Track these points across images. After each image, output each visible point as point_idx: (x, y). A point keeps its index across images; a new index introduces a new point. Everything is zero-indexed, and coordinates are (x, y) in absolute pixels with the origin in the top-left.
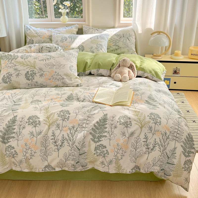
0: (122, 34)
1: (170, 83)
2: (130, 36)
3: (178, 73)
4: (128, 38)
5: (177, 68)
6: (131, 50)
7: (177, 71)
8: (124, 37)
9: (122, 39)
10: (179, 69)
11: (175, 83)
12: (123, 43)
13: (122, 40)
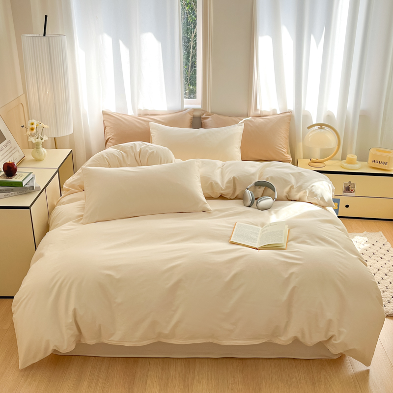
1: (338, 206)
3: (352, 190)
5: (350, 182)
7: (351, 188)
10: (354, 185)
11: (347, 206)
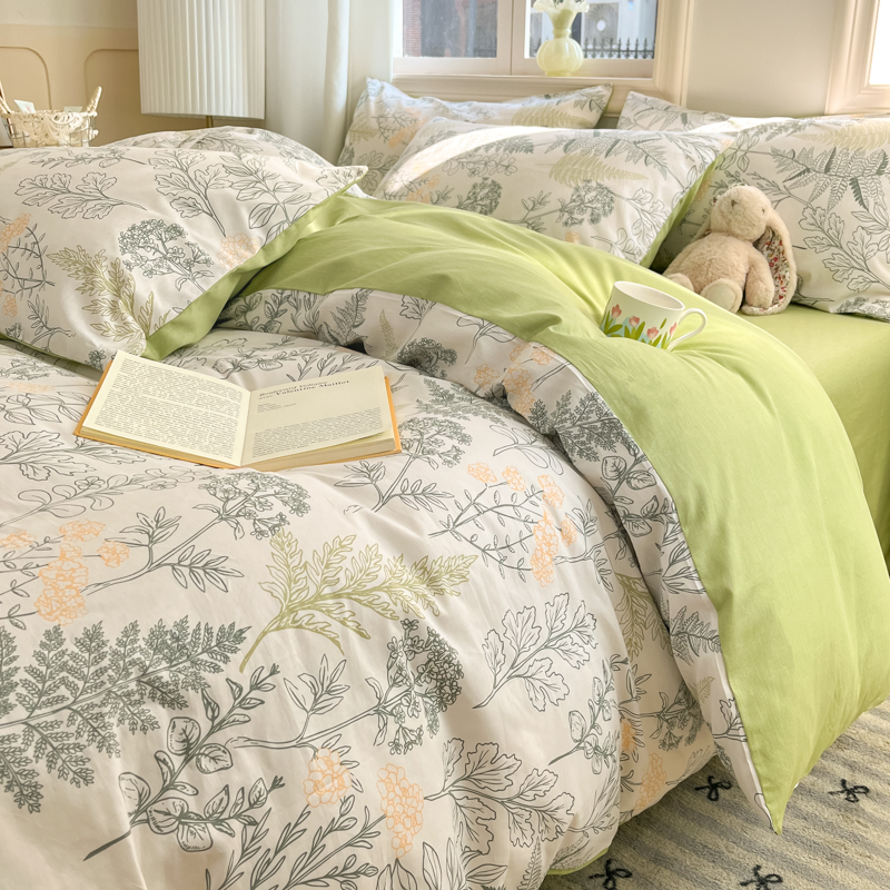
0: (829, 148)
2: (879, 173)
4: (855, 183)
6: (856, 273)
8: (827, 170)
9: (811, 185)
12: (809, 210)
13: (805, 192)
